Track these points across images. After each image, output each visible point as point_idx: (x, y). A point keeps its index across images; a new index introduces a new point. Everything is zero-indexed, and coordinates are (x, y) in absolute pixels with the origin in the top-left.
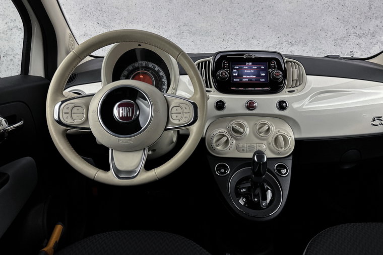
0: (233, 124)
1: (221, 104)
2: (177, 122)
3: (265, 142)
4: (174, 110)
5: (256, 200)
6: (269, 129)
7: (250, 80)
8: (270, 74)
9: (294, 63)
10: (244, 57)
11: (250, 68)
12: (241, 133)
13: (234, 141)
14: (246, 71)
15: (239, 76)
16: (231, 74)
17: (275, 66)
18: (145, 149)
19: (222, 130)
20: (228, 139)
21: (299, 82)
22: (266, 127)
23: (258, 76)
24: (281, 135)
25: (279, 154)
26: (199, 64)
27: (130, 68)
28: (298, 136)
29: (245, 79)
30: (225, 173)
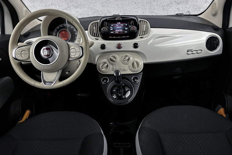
0: (111, 57)
1: (103, 46)
2: (73, 57)
3: (127, 66)
4: (72, 51)
5: (120, 95)
6: (129, 59)
7: (119, 32)
8: (130, 28)
9: (144, 21)
10: (116, 19)
11: (119, 25)
12: (115, 61)
13: (111, 66)
14: (117, 27)
15: (114, 30)
16: (109, 29)
17: (132, 24)
18: (58, 71)
19: (105, 60)
20: (108, 64)
21: (146, 32)
22: (127, 58)
23: (124, 30)
24: (136, 62)
25: (134, 71)
26: (92, 24)
27: (58, 28)
28: (145, 62)
29: (117, 31)
30: (106, 82)
